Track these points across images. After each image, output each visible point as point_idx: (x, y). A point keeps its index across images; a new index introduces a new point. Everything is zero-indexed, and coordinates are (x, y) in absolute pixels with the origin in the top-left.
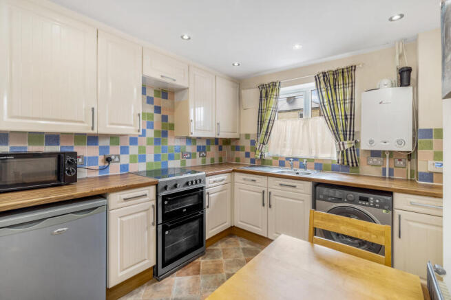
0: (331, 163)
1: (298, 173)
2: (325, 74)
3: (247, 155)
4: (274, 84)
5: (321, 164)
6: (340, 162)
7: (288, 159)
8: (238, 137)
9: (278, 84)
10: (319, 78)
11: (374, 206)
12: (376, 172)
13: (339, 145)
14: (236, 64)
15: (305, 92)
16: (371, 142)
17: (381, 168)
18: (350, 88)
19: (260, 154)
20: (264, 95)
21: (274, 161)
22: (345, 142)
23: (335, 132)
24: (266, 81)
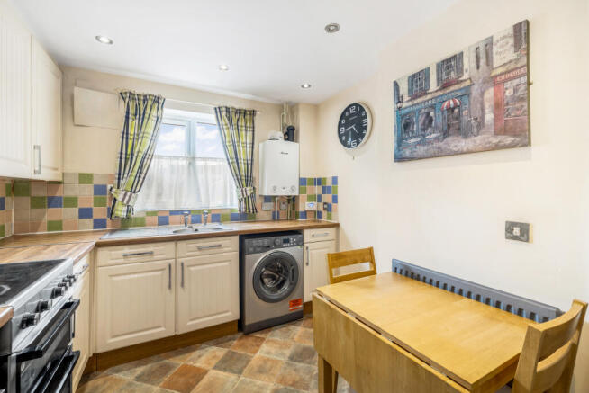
0: (228, 212)
1: (196, 230)
2: (228, 110)
3: (85, 213)
4: (157, 100)
5: (218, 215)
6: (243, 210)
7: (173, 213)
8: (60, 179)
9: (161, 101)
10: (220, 112)
11: (294, 246)
12: (268, 216)
13: (242, 191)
14: (104, 40)
15: (190, 122)
16: (275, 188)
17: (271, 212)
18: (251, 133)
19: (125, 209)
20: (132, 111)
21: (149, 219)
22: (248, 189)
23: (238, 177)
24: (141, 90)
